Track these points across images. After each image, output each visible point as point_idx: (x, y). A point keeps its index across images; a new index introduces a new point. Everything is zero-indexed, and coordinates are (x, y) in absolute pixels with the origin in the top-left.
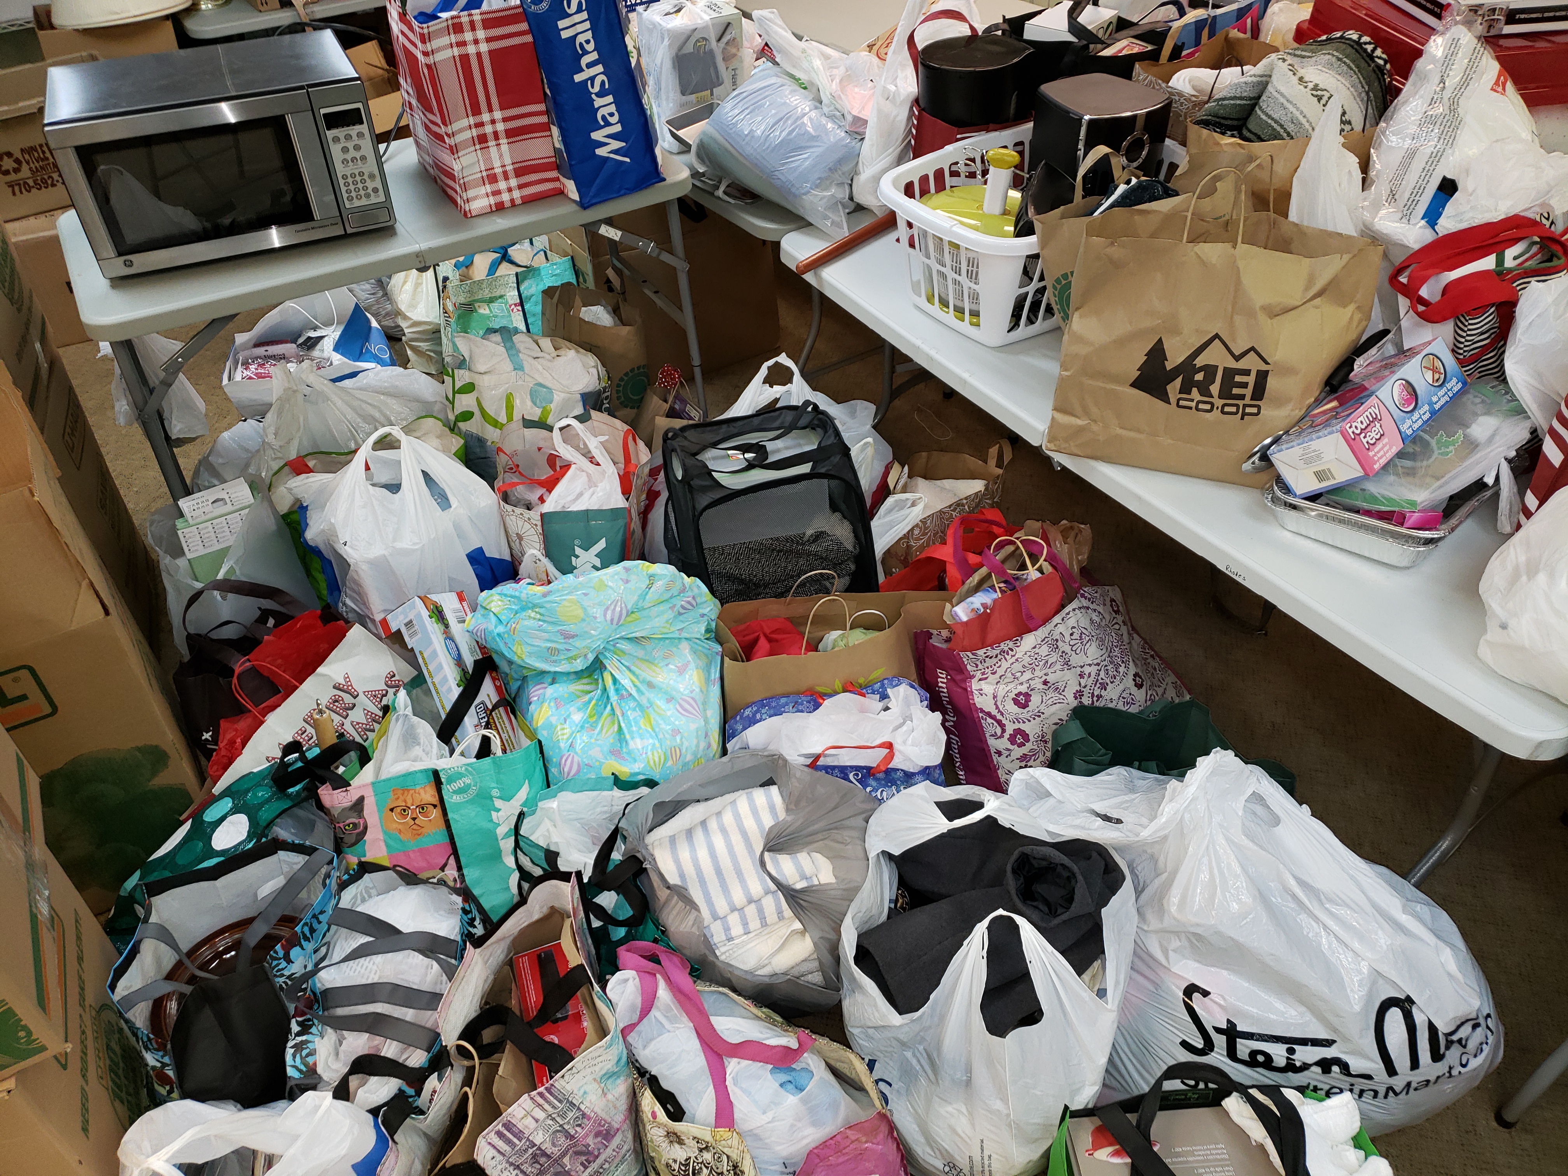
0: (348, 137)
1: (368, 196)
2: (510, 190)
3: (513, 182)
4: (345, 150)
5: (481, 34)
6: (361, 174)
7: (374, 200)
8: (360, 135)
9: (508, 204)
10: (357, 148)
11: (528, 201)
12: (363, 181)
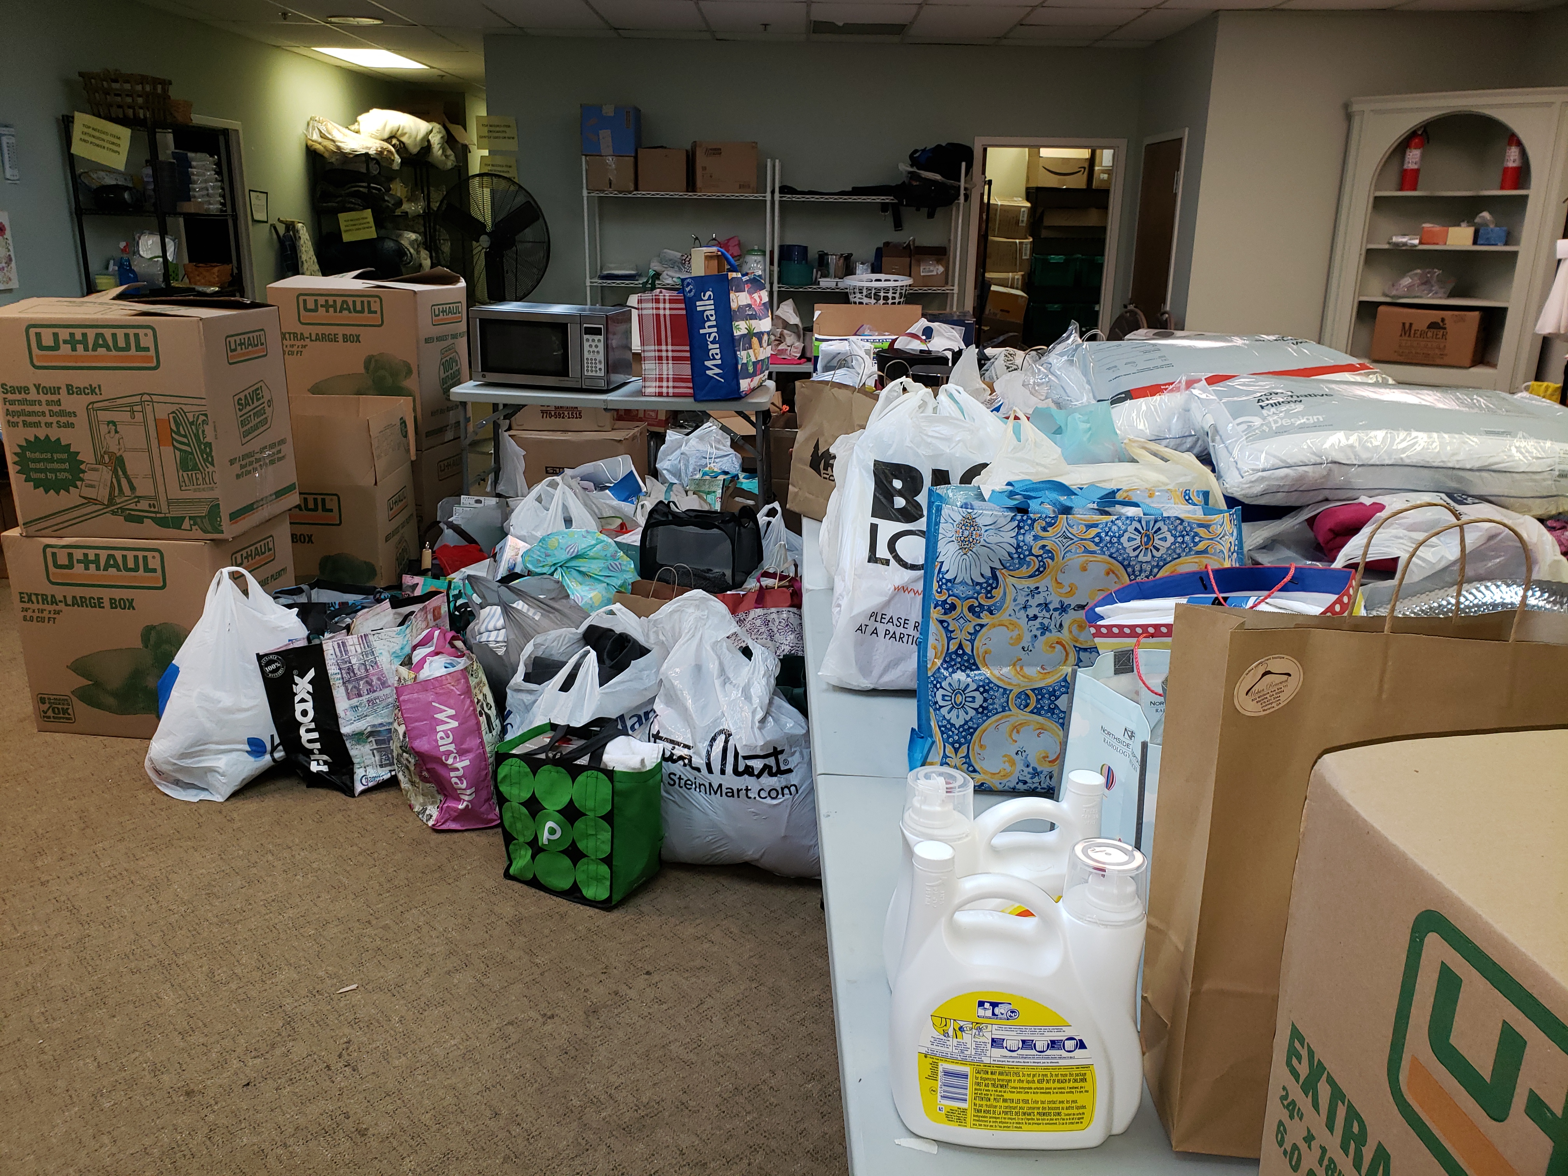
0: (593, 340)
1: (596, 371)
2: (668, 387)
3: (671, 384)
4: (591, 346)
5: (667, 306)
6: (595, 360)
7: (598, 374)
8: (599, 341)
9: (665, 394)
10: (596, 346)
11: (675, 395)
12: (596, 363)
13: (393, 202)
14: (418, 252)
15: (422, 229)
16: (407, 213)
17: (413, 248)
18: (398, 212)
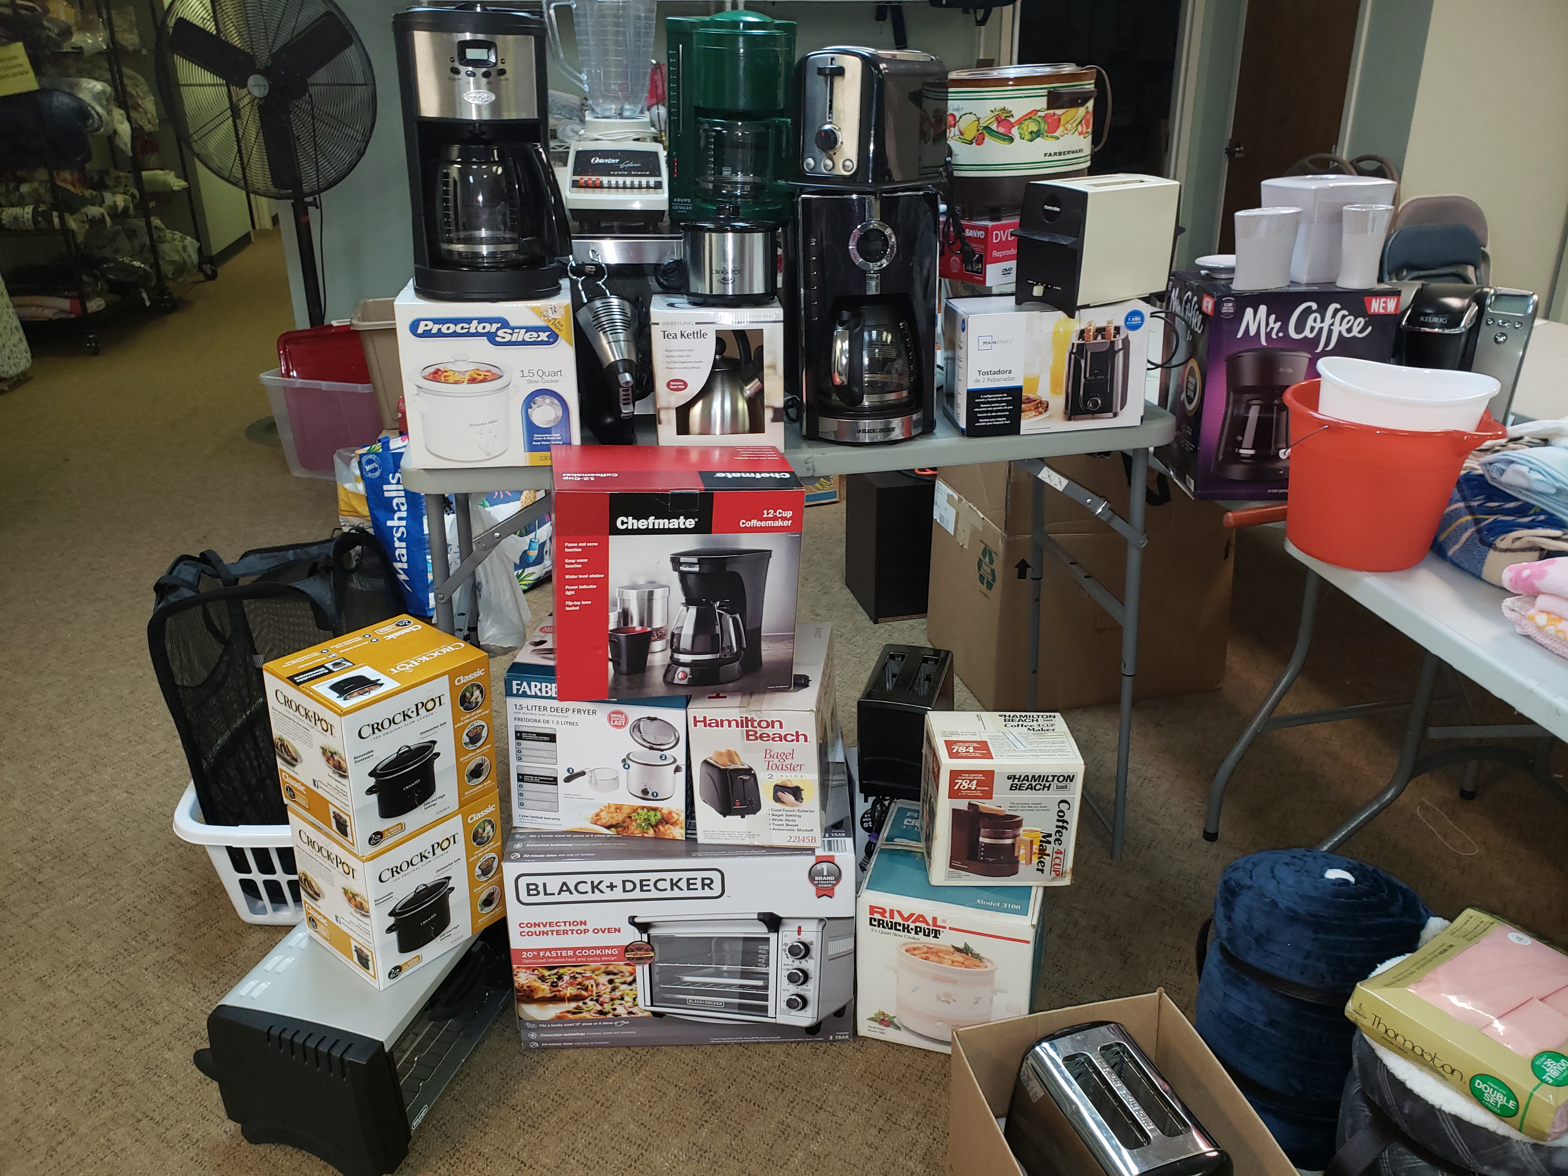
13: (56, 30)
14: (109, 112)
15: (108, 76)
16: (81, 48)
17: (102, 106)
18: (66, 48)
